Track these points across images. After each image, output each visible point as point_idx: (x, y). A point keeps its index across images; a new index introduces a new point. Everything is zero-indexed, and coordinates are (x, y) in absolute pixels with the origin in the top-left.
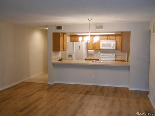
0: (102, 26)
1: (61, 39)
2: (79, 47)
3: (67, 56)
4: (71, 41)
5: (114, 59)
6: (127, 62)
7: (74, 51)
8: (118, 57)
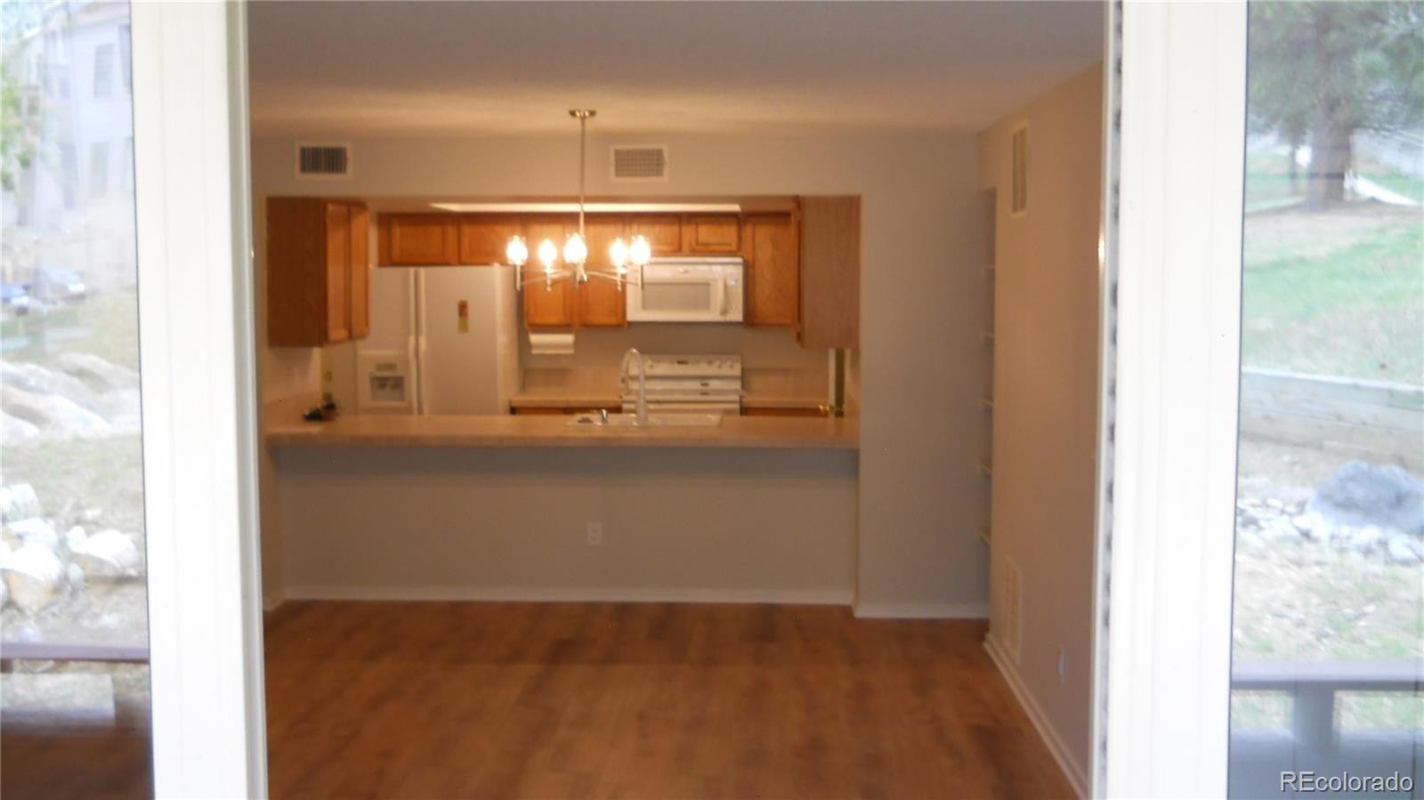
0: (659, 153)
1: (335, 241)
2: (463, 308)
3: (365, 387)
4: (387, 260)
5: (736, 398)
6: (832, 417)
7: (423, 341)
8: (758, 382)
